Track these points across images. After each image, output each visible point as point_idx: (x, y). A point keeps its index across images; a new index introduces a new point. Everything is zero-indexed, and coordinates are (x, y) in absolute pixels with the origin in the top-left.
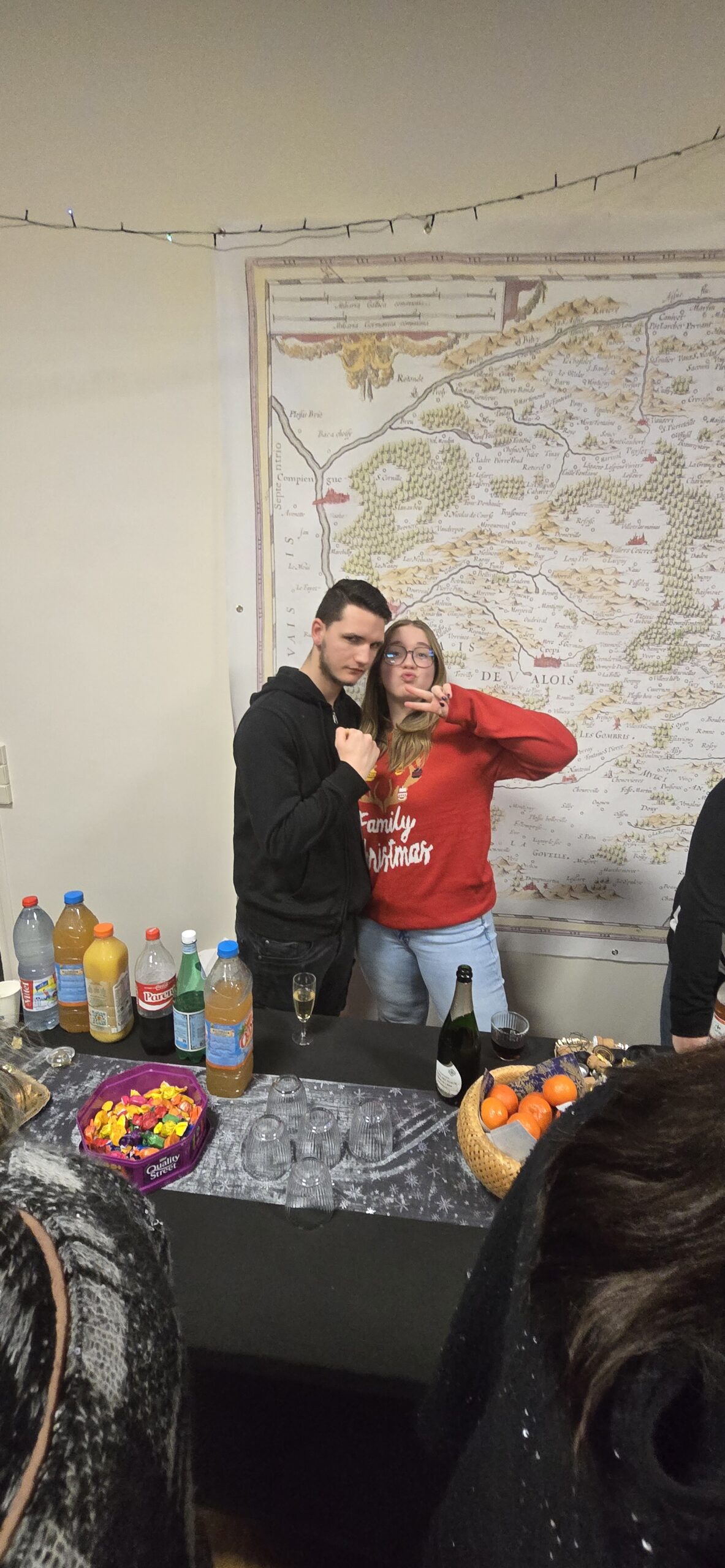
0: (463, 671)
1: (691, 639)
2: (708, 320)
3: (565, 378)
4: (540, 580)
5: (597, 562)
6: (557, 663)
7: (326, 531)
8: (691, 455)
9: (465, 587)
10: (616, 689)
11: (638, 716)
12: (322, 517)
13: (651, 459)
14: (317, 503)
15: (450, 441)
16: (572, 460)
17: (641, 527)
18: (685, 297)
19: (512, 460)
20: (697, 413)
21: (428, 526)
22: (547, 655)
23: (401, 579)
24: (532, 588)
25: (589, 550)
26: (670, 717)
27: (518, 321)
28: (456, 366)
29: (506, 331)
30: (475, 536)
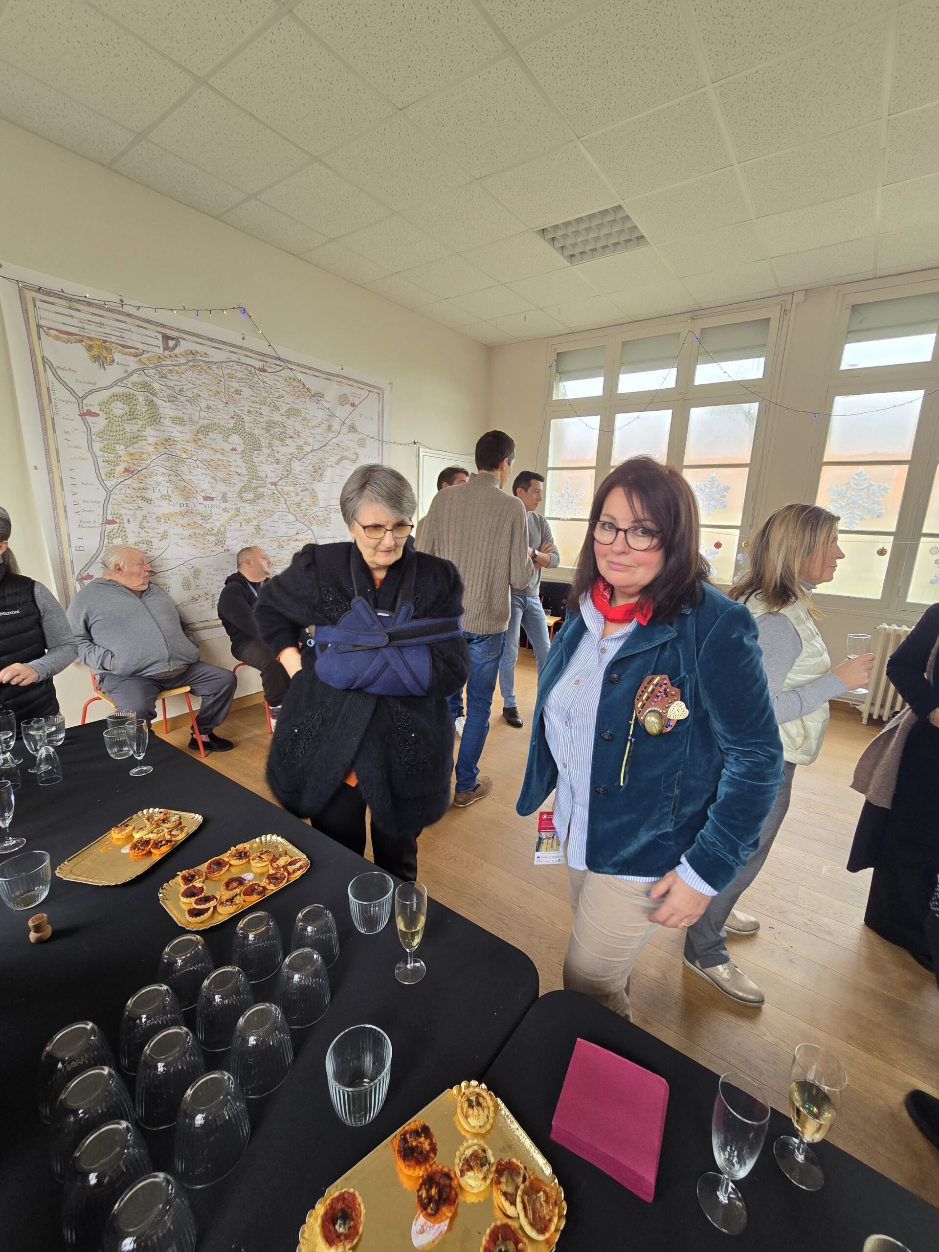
0: (171, 503)
1: (261, 490)
2: (242, 370)
3: (194, 380)
4: (198, 462)
5: (221, 457)
6: (212, 499)
7: (89, 430)
8: (246, 419)
9: (166, 463)
10: (238, 510)
11: (248, 521)
12: (86, 423)
13: (233, 418)
14: (82, 415)
15: (148, 396)
16: (203, 414)
17: (234, 444)
18: (233, 360)
19: (177, 409)
20: (245, 403)
21: (144, 433)
22: (208, 495)
23: (134, 457)
24: (196, 466)
25: (216, 451)
26: (260, 521)
27: (170, 352)
28: (145, 364)
29: (165, 354)
30: (166, 440)
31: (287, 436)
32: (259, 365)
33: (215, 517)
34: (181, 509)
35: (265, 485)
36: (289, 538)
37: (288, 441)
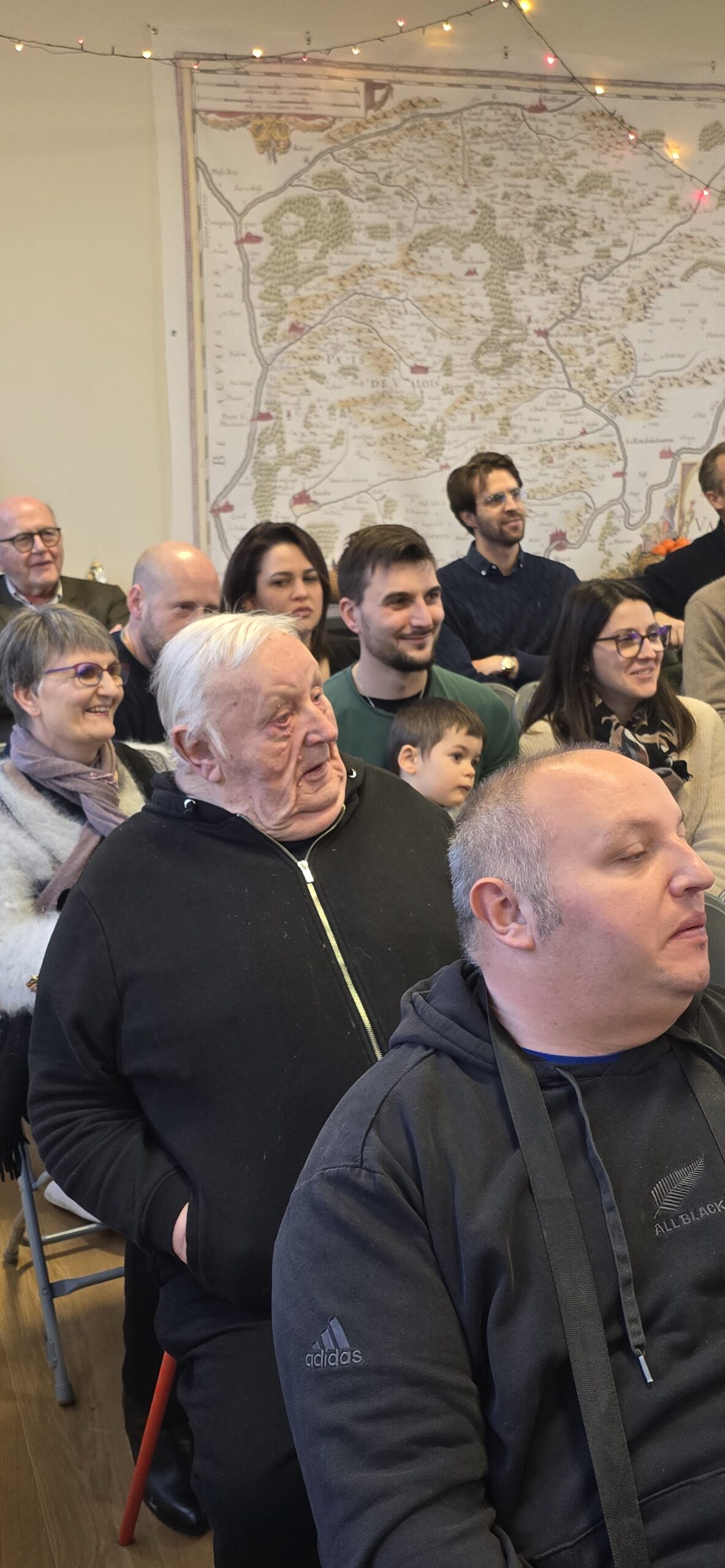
0: (358, 381)
1: (516, 347)
2: (498, 117)
3: (412, 153)
4: (407, 303)
5: (447, 290)
6: (424, 370)
7: (246, 266)
8: (499, 210)
9: (354, 310)
10: (469, 389)
11: (487, 409)
12: (243, 255)
13: (474, 212)
14: (239, 242)
15: (335, 196)
16: (422, 213)
17: (472, 262)
18: (483, 101)
19: (380, 212)
20: (499, 180)
21: (323, 262)
22: (419, 364)
23: (305, 304)
24: (402, 311)
25: (440, 280)
26: (509, 409)
27: (376, 111)
28: (335, 140)
29: (368, 117)
30: (359, 269)
31: (578, 233)
32: (530, 99)
33: (428, 404)
34: (373, 391)
35: (524, 337)
36: (566, 442)
37: (580, 244)
